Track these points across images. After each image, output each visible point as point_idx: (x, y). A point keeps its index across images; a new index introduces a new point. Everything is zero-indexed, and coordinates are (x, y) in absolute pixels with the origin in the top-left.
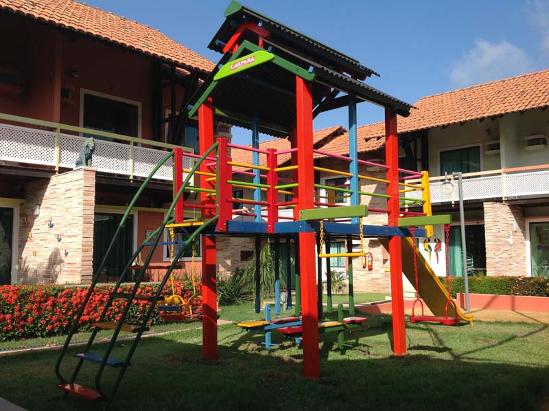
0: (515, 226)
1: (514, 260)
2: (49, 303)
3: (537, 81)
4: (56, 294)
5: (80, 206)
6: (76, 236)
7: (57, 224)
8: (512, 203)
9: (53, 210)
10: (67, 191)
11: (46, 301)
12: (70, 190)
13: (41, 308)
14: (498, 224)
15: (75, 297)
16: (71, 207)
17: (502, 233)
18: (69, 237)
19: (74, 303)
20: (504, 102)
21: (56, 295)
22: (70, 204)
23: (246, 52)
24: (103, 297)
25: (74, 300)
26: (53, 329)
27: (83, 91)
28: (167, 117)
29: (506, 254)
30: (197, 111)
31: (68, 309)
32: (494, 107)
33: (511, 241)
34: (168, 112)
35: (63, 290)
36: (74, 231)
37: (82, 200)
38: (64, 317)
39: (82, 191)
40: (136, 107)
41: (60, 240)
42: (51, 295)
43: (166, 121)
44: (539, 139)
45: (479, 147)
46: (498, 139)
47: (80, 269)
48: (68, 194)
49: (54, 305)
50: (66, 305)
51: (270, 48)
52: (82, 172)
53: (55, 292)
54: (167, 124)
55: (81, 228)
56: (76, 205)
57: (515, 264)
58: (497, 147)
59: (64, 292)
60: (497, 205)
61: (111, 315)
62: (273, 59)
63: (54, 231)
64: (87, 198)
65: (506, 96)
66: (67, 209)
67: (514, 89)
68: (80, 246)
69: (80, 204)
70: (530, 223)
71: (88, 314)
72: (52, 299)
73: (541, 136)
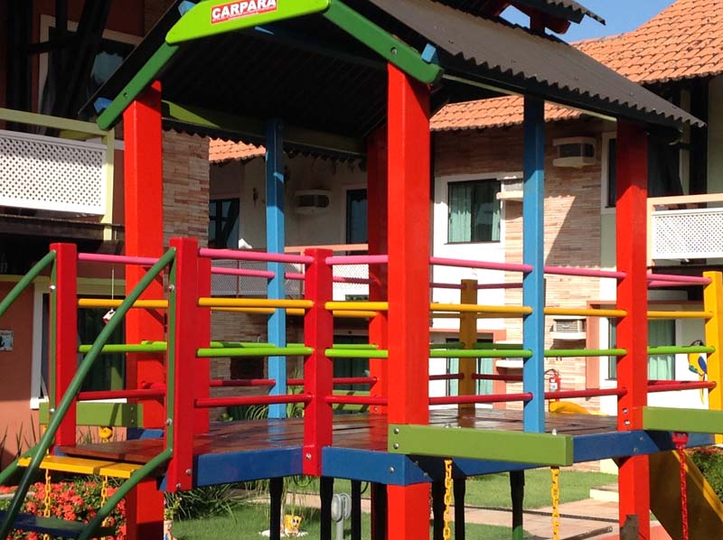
28: (44, 37)
30: (120, 118)
34: (47, 22)
43: (42, 48)
54: (44, 59)
62: (327, 10)
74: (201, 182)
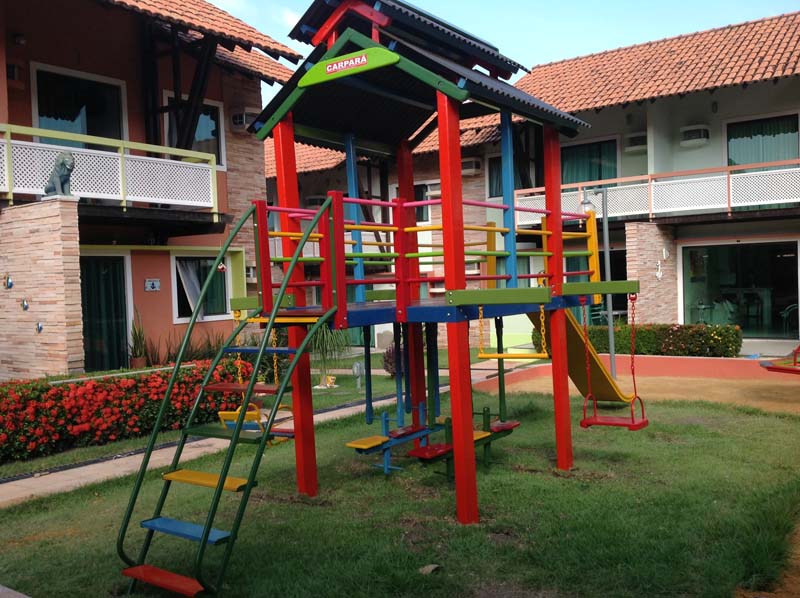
0: (665, 253)
1: (663, 299)
2: (30, 410)
3: (698, 46)
4: (39, 396)
5: (57, 257)
6: (55, 303)
7: (19, 283)
8: (663, 222)
9: (9, 261)
10: (32, 232)
11: (24, 408)
12: (37, 231)
13: (18, 420)
14: (644, 252)
15: (67, 399)
16: (41, 258)
17: (649, 264)
18: (41, 303)
19: (67, 407)
20: (655, 78)
21: (38, 398)
22: (39, 253)
23: (351, 48)
24: (108, 395)
25: (67, 403)
26: (38, 446)
27: (35, 66)
28: (166, 103)
29: (652, 293)
31: (57, 417)
32: (641, 86)
33: (659, 274)
34: (167, 95)
35: (48, 390)
36: (50, 295)
37: (60, 249)
38: (53, 429)
39: (59, 233)
40: (117, 89)
41: (26, 308)
42: (32, 399)
43: (165, 110)
44: (699, 131)
45: (615, 141)
46: (646, 130)
47: (65, 353)
48: (34, 238)
49: (37, 412)
50: (54, 411)
51: (392, 45)
52: (57, 205)
53: (37, 393)
54: (166, 116)
55: (62, 290)
56: (50, 255)
57: (664, 306)
58: (643, 141)
59: (51, 392)
60: (643, 226)
61: (122, 420)
62: (398, 62)
63: (14, 294)
64: (67, 244)
65: (656, 69)
66: (35, 261)
67: (666, 58)
68: (63, 318)
69: (56, 253)
70: (683, 248)
71: (88, 421)
72: (34, 403)
73: (701, 127)
74: (262, 189)
